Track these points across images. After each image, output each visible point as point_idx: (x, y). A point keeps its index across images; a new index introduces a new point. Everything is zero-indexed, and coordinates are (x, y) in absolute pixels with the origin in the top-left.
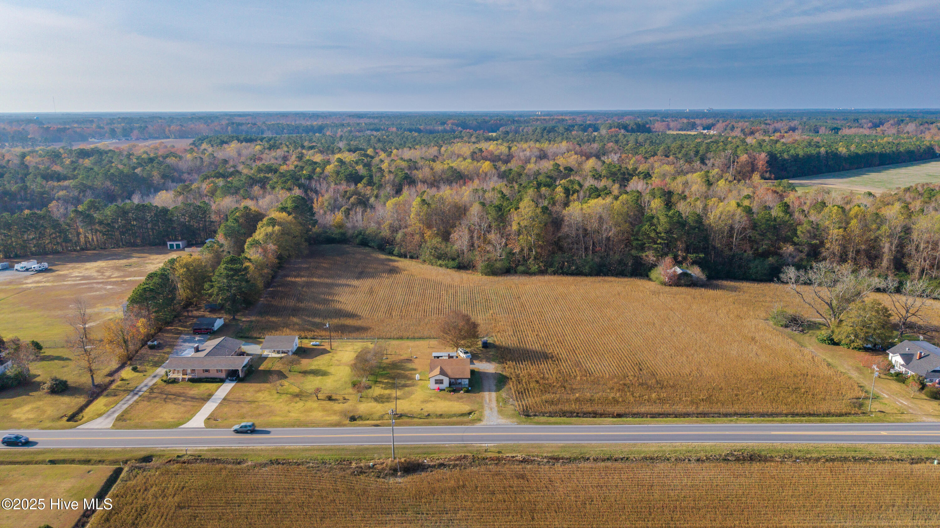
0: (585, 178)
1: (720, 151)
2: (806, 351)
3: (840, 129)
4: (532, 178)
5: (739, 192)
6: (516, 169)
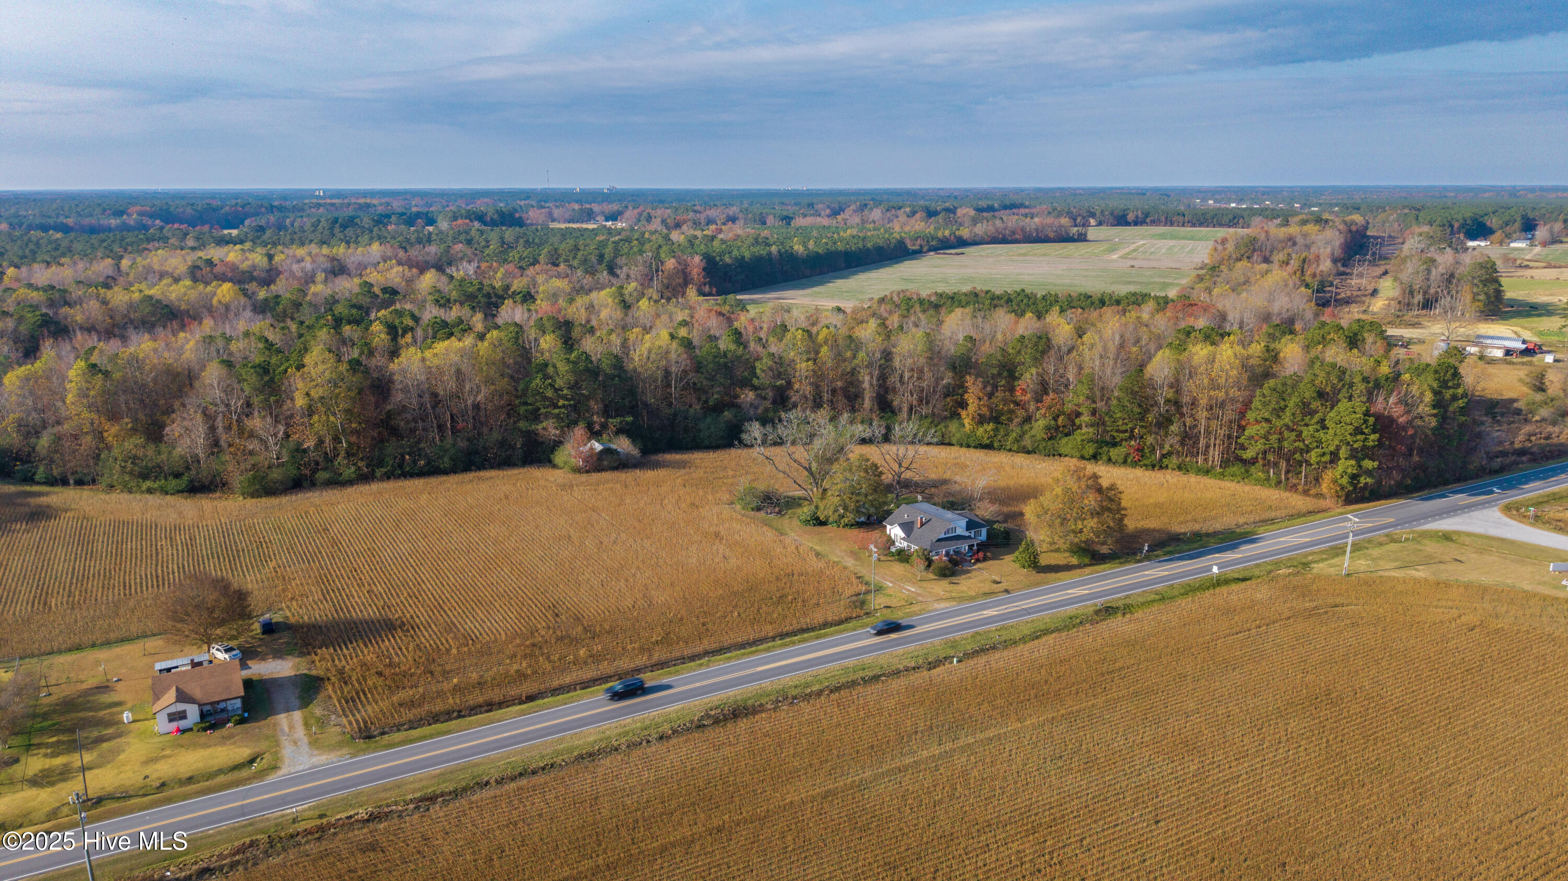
0: (422, 305)
1: (634, 253)
2: (788, 541)
3: (792, 218)
4: (323, 310)
5: (671, 317)
6: (288, 295)
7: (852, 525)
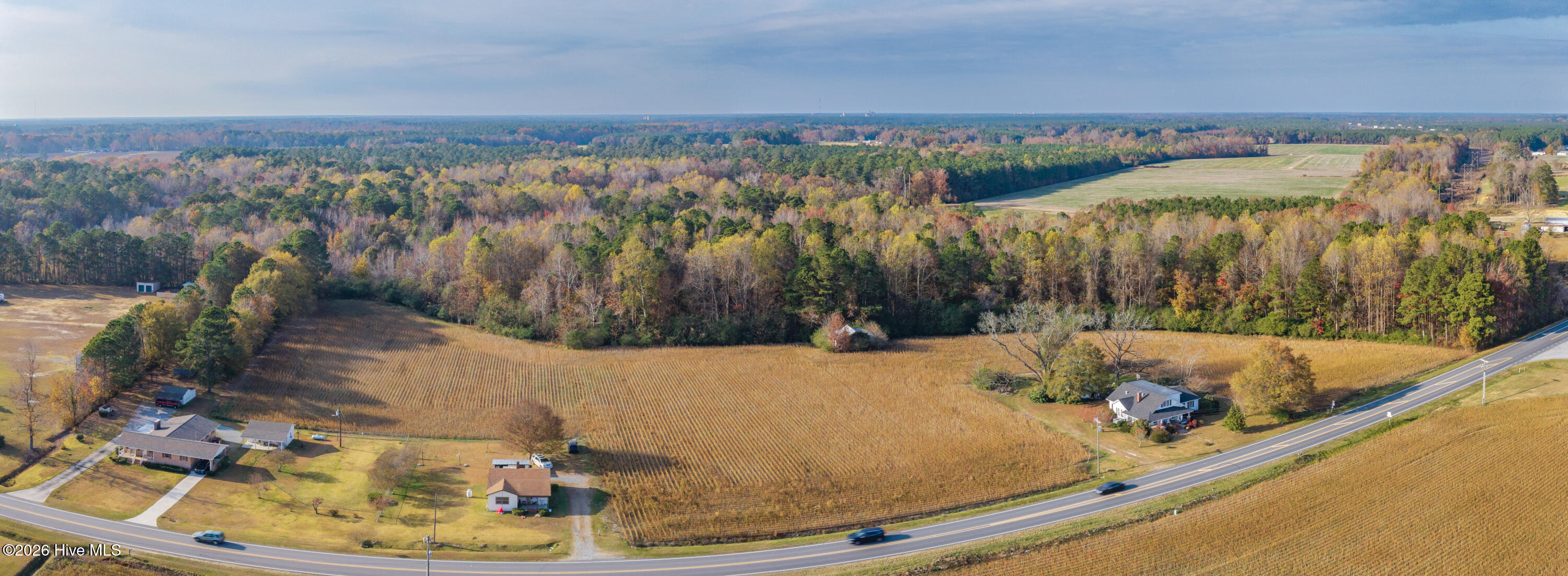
0: (714, 207)
1: (888, 167)
2: (1019, 416)
3: (1023, 138)
4: (640, 208)
5: (917, 220)
6: (616, 196)
7: (1078, 402)
